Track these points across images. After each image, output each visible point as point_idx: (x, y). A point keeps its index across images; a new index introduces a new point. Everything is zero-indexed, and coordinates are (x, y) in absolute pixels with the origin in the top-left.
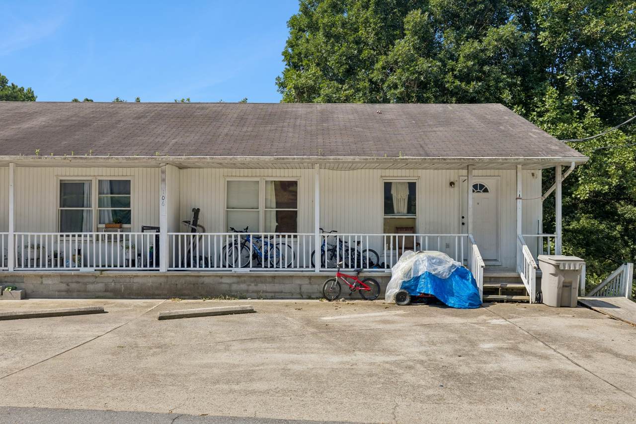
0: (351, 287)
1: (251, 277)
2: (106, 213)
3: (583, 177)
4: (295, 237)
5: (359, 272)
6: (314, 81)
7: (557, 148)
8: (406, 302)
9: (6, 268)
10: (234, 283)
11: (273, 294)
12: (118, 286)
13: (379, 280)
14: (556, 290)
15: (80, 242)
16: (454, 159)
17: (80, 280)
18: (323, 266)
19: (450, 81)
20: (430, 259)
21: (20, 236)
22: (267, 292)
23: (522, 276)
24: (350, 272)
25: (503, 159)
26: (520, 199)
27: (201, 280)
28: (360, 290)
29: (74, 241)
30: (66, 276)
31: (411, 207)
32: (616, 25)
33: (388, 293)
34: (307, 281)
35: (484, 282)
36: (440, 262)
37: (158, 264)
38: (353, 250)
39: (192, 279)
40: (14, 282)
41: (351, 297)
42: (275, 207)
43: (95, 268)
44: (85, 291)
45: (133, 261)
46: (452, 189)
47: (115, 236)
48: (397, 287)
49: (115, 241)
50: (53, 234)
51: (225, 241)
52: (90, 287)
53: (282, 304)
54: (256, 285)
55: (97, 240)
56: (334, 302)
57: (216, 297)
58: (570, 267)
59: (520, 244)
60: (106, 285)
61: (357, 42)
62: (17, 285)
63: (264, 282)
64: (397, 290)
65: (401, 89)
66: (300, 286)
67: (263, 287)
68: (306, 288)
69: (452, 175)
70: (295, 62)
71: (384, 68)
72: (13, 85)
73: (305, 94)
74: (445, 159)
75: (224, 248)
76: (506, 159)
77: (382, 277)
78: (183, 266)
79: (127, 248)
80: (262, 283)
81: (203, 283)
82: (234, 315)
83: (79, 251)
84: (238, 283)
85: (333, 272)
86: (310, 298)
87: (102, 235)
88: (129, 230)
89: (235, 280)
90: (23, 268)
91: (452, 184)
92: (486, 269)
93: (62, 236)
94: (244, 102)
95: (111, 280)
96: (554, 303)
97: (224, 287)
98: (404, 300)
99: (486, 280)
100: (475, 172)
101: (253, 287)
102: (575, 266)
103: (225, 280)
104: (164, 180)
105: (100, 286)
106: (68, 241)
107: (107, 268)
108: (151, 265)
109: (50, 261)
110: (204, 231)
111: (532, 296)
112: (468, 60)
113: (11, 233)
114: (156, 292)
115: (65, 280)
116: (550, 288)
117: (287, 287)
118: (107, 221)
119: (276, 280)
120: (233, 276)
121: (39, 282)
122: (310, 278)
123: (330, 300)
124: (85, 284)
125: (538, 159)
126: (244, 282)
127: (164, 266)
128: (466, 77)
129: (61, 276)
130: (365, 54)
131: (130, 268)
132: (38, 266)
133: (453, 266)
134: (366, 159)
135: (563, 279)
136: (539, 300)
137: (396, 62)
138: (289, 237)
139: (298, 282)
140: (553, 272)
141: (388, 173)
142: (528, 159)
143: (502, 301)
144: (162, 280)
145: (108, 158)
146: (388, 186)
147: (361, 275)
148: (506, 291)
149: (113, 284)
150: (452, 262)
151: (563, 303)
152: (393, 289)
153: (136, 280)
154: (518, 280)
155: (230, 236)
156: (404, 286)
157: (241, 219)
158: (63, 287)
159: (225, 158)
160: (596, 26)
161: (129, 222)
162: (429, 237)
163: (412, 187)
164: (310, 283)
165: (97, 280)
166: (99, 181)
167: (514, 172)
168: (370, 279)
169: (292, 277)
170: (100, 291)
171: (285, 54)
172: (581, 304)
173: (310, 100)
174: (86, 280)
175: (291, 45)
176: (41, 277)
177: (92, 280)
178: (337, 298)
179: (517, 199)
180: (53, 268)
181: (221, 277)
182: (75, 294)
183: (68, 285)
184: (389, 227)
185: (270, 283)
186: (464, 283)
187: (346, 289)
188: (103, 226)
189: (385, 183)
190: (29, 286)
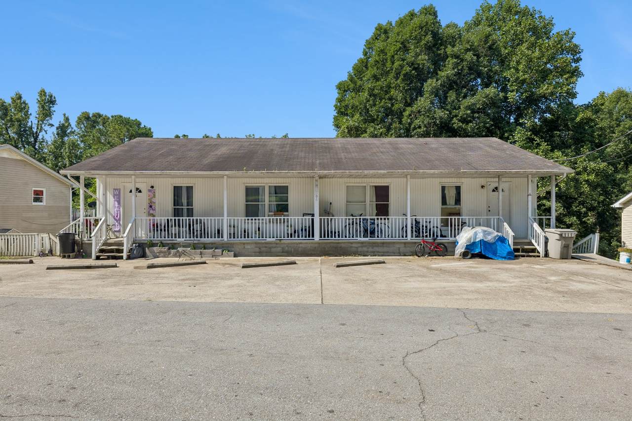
0: (430, 249)
1: (369, 243)
2: (273, 206)
3: (541, 183)
4: (388, 219)
5: (435, 240)
6: (359, 123)
7: (551, 165)
8: (469, 257)
9: (222, 239)
10: (359, 247)
11: (383, 253)
12: (290, 249)
13: (446, 245)
14: (560, 249)
15: (259, 223)
16: (494, 172)
17: (267, 246)
18: (412, 237)
19: (456, 124)
20: (484, 231)
21: (230, 220)
22: (379, 252)
23: (533, 241)
24: (430, 239)
25: (523, 172)
26: (530, 195)
27: (340, 245)
28: (436, 251)
29: (255, 223)
30: (259, 243)
31: (458, 201)
32: (559, 89)
33: (457, 252)
34: (403, 245)
35: (514, 245)
36: (489, 234)
37: (313, 236)
38: (426, 227)
39: (335, 245)
40: (228, 247)
41: (430, 255)
42: (375, 201)
43: (275, 238)
44: (270, 252)
45: (291, 234)
46: (482, 190)
47: (280, 219)
48: (463, 248)
49: (280, 223)
50: (243, 218)
51: (346, 222)
52: (273, 250)
53: (396, 259)
54: (372, 248)
55: (270, 222)
56: (422, 257)
57: (349, 255)
58: (569, 235)
59: (532, 222)
60: (283, 248)
61: (391, 99)
62: (229, 249)
63: (378, 246)
64: (463, 250)
65: (423, 129)
66: (399, 248)
67: (376, 249)
68: (402, 249)
69: (483, 181)
70: (342, 111)
71: (410, 115)
72: (145, 126)
73: (354, 132)
74: (489, 172)
75: (346, 226)
76: (525, 172)
77: (448, 243)
78: (328, 237)
79: (288, 226)
80: (376, 246)
81: (341, 247)
82: (375, 265)
83: (259, 229)
84: (362, 247)
85: (419, 240)
86: (405, 255)
87: (273, 219)
88: (288, 216)
89: (359, 245)
90: (232, 239)
91: (483, 187)
92: (514, 238)
93: (248, 220)
94: (286, 136)
95: (286, 246)
96: (558, 256)
97: (354, 249)
98: (467, 256)
99: (515, 244)
100: (504, 179)
101: (371, 249)
102: (571, 234)
103: (354, 245)
104: (317, 185)
105: (279, 249)
106: (252, 223)
107: (282, 238)
108: (309, 236)
109: (241, 235)
110: (333, 216)
111: (542, 253)
112: (467, 110)
113: (225, 218)
114: (313, 253)
115: (258, 245)
116: (555, 248)
117: (391, 249)
118: (273, 210)
119: (385, 245)
120: (359, 243)
121: (243, 247)
122: (405, 243)
123: (419, 257)
124: (270, 248)
125: (545, 171)
126: (365, 246)
127: (317, 237)
128: (464, 120)
129: (256, 243)
130: (396, 107)
131: (290, 238)
132: (234, 237)
133: (497, 235)
134: (442, 172)
135: (564, 243)
136: (546, 255)
137: (419, 112)
138: (381, 219)
139: (398, 246)
140: (558, 238)
141: (444, 180)
142: (538, 172)
143: (523, 256)
144: (316, 245)
145: (287, 173)
146: (443, 188)
147: (436, 241)
148: (524, 250)
149: (287, 248)
150: (496, 233)
151: (564, 256)
152: (460, 249)
153: (301, 245)
154: (531, 244)
155: (349, 219)
156: (468, 247)
157: (356, 209)
158: (257, 250)
159: (358, 172)
160: (547, 89)
161: (287, 211)
162: (476, 219)
163: (458, 189)
164: (405, 247)
165: (278, 245)
166: (269, 186)
167: (526, 179)
168: (441, 244)
169: (394, 243)
170: (279, 252)
171: (336, 106)
172: (573, 258)
173: (358, 136)
174: (271, 246)
175: (340, 100)
176: (244, 244)
177: (274, 245)
178: (423, 255)
179: (528, 195)
180: (246, 239)
181: (352, 243)
182: (264, 254)
183: (260, 249)
184: (444, 212)
185: (381, 246)
186: (504, 246)
187: (427, 250)
188: (273, 213)
189: (442, 187)
190: (238, 249)
